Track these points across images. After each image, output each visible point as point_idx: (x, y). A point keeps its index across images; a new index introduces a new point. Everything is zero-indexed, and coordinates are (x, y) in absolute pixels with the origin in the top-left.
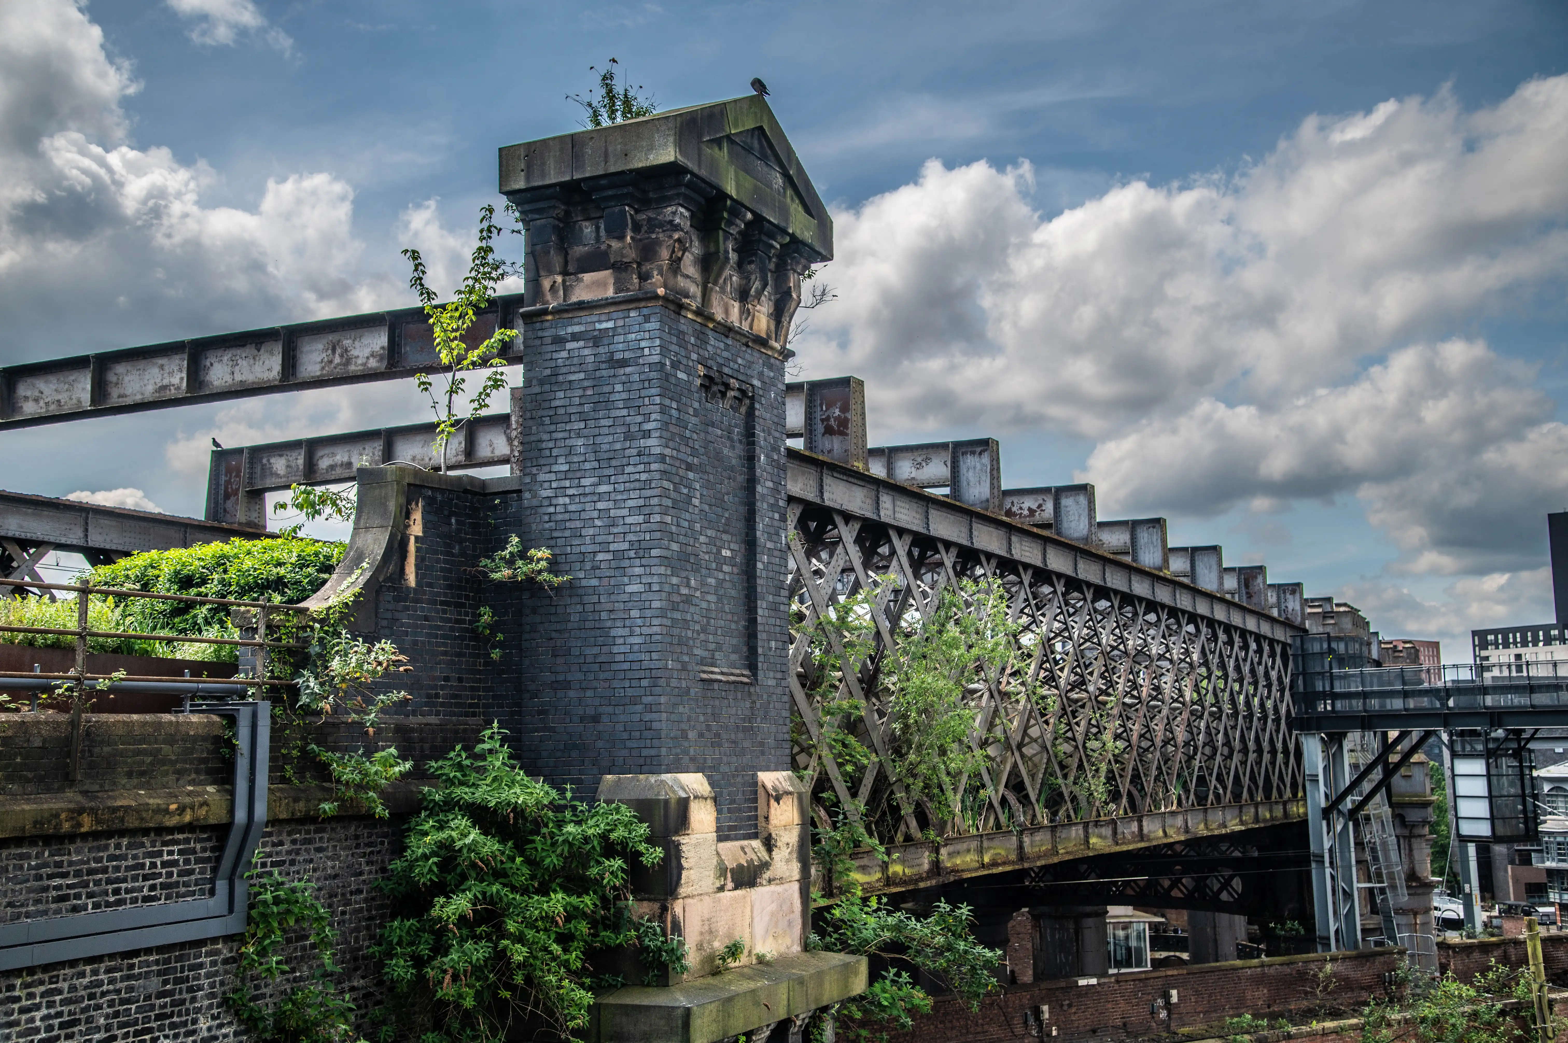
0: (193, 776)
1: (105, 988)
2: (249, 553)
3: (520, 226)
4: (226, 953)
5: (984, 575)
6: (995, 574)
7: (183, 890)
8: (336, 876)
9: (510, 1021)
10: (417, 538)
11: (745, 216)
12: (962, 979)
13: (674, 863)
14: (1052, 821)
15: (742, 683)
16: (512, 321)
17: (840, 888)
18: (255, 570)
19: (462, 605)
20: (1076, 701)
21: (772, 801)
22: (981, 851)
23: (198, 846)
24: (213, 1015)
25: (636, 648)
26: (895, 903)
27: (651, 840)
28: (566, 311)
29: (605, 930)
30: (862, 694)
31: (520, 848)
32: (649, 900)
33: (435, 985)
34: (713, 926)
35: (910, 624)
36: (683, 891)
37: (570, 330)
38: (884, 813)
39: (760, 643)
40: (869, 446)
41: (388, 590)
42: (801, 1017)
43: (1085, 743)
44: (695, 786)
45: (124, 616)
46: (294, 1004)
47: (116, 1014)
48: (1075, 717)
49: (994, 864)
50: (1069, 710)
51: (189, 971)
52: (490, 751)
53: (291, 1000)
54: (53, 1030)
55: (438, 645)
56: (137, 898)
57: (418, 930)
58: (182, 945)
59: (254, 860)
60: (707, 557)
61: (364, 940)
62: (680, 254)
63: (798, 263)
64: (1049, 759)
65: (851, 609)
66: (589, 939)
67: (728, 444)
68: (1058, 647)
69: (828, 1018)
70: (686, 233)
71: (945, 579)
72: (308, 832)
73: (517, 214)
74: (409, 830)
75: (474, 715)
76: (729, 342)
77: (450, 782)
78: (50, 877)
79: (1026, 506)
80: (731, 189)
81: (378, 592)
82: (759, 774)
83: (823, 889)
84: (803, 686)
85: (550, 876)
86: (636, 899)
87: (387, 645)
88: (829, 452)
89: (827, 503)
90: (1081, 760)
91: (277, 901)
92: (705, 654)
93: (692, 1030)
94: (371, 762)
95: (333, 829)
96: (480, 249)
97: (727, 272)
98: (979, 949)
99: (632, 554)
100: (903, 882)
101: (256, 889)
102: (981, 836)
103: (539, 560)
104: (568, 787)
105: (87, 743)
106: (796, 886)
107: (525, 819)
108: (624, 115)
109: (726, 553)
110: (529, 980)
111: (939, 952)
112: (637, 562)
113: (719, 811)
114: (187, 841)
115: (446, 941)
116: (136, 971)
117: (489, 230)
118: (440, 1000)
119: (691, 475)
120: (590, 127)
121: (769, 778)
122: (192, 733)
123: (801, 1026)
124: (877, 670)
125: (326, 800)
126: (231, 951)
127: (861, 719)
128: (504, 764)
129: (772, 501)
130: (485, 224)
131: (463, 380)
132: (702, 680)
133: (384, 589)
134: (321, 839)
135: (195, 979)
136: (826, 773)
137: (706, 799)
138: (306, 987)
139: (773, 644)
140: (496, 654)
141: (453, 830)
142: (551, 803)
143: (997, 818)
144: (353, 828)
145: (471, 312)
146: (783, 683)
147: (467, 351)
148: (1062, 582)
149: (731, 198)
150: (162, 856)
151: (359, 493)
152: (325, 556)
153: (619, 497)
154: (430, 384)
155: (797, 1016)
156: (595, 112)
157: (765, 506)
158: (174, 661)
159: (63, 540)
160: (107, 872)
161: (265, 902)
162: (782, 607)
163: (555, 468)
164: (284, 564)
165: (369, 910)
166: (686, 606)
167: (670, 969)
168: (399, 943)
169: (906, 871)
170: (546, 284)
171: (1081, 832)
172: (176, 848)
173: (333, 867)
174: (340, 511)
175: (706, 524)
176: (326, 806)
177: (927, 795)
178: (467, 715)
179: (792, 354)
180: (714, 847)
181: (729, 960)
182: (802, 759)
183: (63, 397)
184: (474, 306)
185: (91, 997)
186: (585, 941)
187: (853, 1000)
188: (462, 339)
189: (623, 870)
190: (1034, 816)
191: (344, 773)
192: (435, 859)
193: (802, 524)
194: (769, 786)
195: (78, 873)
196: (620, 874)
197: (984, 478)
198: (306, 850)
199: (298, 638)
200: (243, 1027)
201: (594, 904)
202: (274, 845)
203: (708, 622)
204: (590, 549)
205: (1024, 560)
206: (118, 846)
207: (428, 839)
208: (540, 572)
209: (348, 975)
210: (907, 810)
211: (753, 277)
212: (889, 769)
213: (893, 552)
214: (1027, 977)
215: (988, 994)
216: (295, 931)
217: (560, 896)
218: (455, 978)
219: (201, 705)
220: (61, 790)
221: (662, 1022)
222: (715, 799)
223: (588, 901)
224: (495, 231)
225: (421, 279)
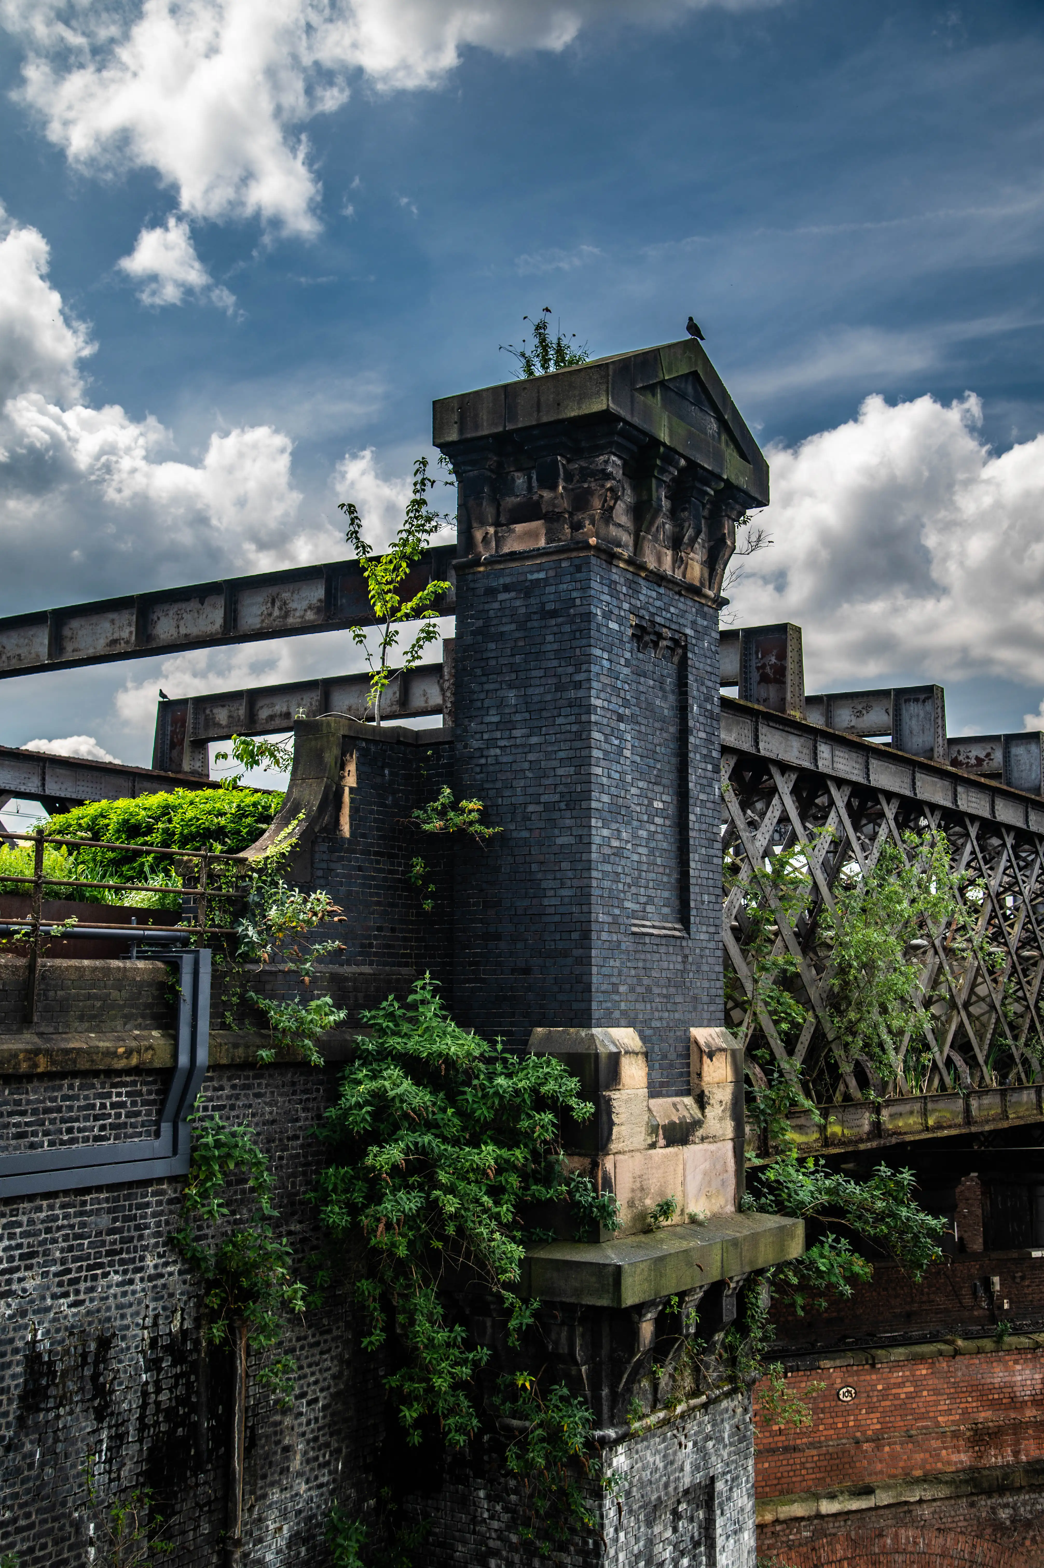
0: (140, 1020)
1: (60, 1223)
2: (191, 803)
3: (453, 478)
4: (171, 1194)
5: (928, 826)
6: (939, 826)
7: (130, 1131)
8: (273, 1122)
9: (442, 1271)
10: (351, 789)
11: (678, 462)
12: (905, 1247)
13: (604, 1118)
14: (1001, 1084)
15: (673, 937)
16: (445, 573)
17: (776, 1147)
18: (198, 819)
19: (395, 856)
20: (1029, 958)
21: (706, 1059)
22: (925, 1114)
23: (145, 1089)
24: (159, 1253)
25: (567, 900)
26: (834, 1165)
27: (582, 1095)
28: (499, 562)
29: (536, 1184)
30: (798, 949)
31: (451, 1099)
32: (580, 1155)
33: (368, 1233)
34: (644, 1183)
35: (849, 877)
36: (614, 1147)
37: (501, 581)
38: (821, 1072)
39: (692, 896)
40: (807, 693)
41: (323, 841)
42: (735, 1279)
43: (1037, 1002)
44: (626, 1041)
45: (76, 864)
46: (234, 1246)
47: (71, 1249)
48: (1026, 976)
49: (939, 1127)
50: (1019, 968)
51: (137, 1209)
52: (423, 1002)
53: (231, 1241)
54: (14, 1261)
55: (371, 895)
56: (88, 1137)
57: (353, 1177)
58: (130, 1185)
59: (196, 1104)
60: (638, 809)
61: (300, 1186)
62: (612, 503)
63: (733, 509)
64: (998, 1020)
65: (787, 863)
66: (520, 1193)
67: (660, 694)
68: (1009, 901)
69: (764, 1281)
70: (619, 481)
71: (887, 831)
72: (247, 1078)
73: (451, 466)
74: (344, 1078)
75: (406, 965)
76: (662, 590)
77: (382, 1032)
78: (11, 1114)
79: (973, 754)
80: (664, 436)
81: (313, 843)
82: (692, 1029)
83: (759, 1148)
84: (738, 939)
85: (481, 1128)
86: (568, 1154)
87: (322, 896)
88: (765, 700)
89: (763, 753)
90: (1032, 1020)
91: (218, 1144)
92: (636, 907)
93: (623, 1288)
94: (307, 1011)
95: (271, 1076)
96: (414, 502)
97: (660, 520)
98: (922, 1216)
99: (563, 806)
100: (842, 1143)
101: (199, 1132)
102: (925, 1098)
103: (470, 811)
104: (499, 1039)
105: (43, 987)
106: (730, 1145)
107: (457, 1070)
108: (557, 363)
109: (658, 805)
110: (461, 1230)
111: (880, 1218)
112: (568, 814)
113: (651, 1068)
114: (134, 1083)
115: (380, 1189)
116: (88, 1208)
117: (423, 483)
118: (374, 1247)
119: (622, 726)
120: (523, 377)
121: (703, 1035)
122: (138, 979)
123: (735, 1289)
124: (815, 925)
125: (264, 1047)
126: (175, 1191)
127: (797, 975)
128: (436, 1015)
129: (705, 752)
130: (419, 477)
131: (397, 632)
132: (634, 934)
133: (320, 840)
134: (259, 1085)
135: (142, 1217)
136: (761, 1030)
137: (637, 1054)
138: (245, 1230)
139: (706, 898)
140: (428, 905)
141: (385, 1079)
142: (482, 1055)
143: (942, 1080)
144: (290, 1075)
145: (404, 565)
146: (716, 937)
147: (400, 603)
148: (1012, 834)
149: (664, 444)
150: (111, 1097)
151: (296, 746)
152: (263, 807)
153: (549, 749)
154: (365, 637)
155: (731, 1278)
156: (528, 361)
157: (698, 757)
158: (122, 908)
159: (22, 789)
160: (61, 1112)
161: (206, 1145)
162: (715, 860)
163: (488, 719)
164: (225, 814)
165: (305, 1156)
166: (617, 859)
167: (601, 1225)
168: (335, 1190)
169: (846, 1131)
170: (479, 535)
171: (1033, 1096)
172: (124, 1090)
173: (271, 1113)
174: (277, 762)
175: (638, 776)
176: (264, 1053)
177: (867, 1054)
178: (400, 965)
179: (726, 602)
180: (645, 1104)
181: (661, 1219)
182: (736, 1014)
183: (23, 652)
184: (408, 558)
185: (48, 1230)
186: (516, 1194)
187: (789, 1263)
188: (396, 591)
189: (554, 1125)
190: (982, 1078)
191: (281, 1021)
192: (369, 1108)
193: (735, 776)
194: (702, 1041)
195: (35, 1112)
196: (550, 1128)
197: (928, 726)
198: (245, 1095)
199: (237, 887)
200: (186, 1266)
201: (525, 1158)
202: (215, 1089)
203: (640, 875)
204: (521, 800)
205: (970, 811)
206: (71, 1087)
207: (361, 1088)
208: (471, 823)
209: (285, 1219)
210: (846, 1068)
211: (686, 524)
212: (827, 1026)
213: (832, 803)
214: (977, 1245)
215: (933, 1263)
216: (235, 1175)
217: (490, 1148)
218: (389, 1226)
219: (147, 951)
220: (19, 1031)
221: (593, 1279)
222: (646, 1055)
223: (519, 1155)
224: (428, 484)
225: (356, 532)
